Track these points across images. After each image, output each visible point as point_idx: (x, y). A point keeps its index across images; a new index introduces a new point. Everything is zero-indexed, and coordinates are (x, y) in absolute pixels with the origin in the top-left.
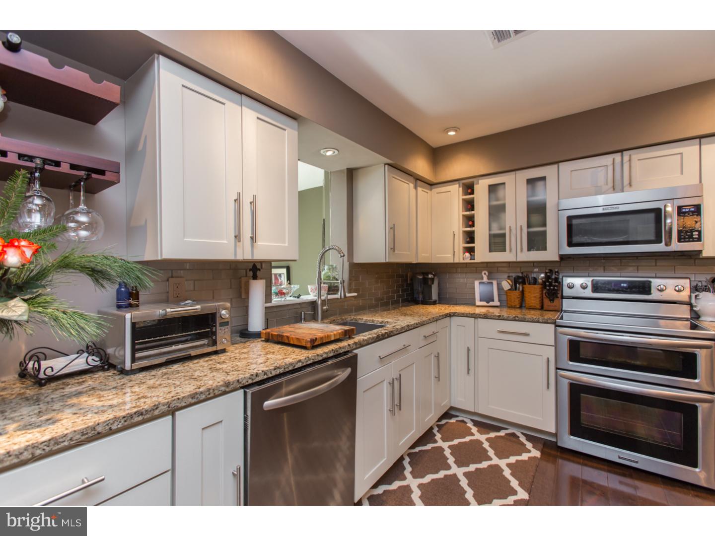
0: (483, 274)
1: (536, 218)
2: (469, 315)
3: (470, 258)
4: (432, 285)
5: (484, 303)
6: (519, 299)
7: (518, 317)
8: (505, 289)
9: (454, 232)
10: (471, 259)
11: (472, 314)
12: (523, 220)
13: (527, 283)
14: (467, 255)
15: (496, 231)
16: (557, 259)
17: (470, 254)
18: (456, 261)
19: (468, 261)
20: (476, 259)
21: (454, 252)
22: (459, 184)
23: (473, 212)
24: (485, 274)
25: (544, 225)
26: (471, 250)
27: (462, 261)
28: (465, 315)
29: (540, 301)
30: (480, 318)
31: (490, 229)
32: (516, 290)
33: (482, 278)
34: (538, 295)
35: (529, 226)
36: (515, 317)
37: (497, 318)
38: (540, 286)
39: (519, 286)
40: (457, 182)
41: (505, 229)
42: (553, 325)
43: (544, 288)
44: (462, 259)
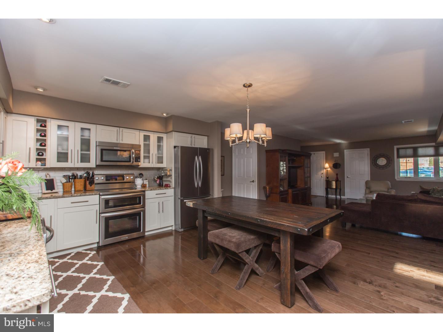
1: (85, 147)
2: (51, 198)
3: (41, 165)
5: (50, 191)
6: (71, 187)
9: (30, 148)
12: (78, 147)
13: (76, 179)
14: (39, 163)
15: (61, 151)
16: (95, 166)
17: (41, 162)
18: (31, 166)
20: (46, 165)
22: (35, 119)
23: (45, 138)
25: (89, 150)
26: (43, 160)
27: (35, 167)
29: (84, 187)
30: (59, 198)
31: (58, 150)
32: (70, 182)
35: (81, 150)
36: (80, 195)
38: (84, 180)
40: (33, 117)
41: (68, 150)
42: (98, 195)
43: (86, 180)
44: (35, 165)
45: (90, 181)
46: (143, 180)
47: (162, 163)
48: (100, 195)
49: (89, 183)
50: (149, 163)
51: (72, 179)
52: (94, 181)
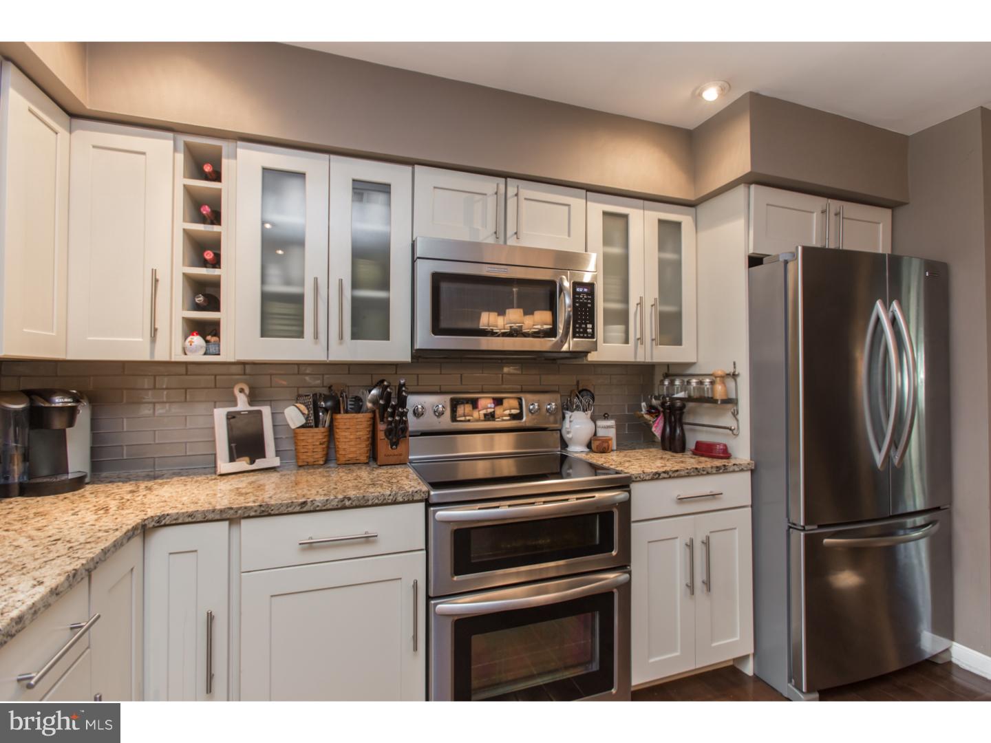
0: (236, 391)
1: (369, 270)
2: (210, 516)
3: (203, 351)
4: (68, 430)
5: (244, 465)
6: (324, 446)
7: (349, 499)
8: (293, 427)
9: (154, 272)
10: (205, 354)
11: (222, 511)
12: (343, 269)
13: (342, 412)
14: (197, 340)
15: (276, 287)
16: (407, 358)
17: (204, 338)
18: (161, 355)
19: (199, 357)
20: (222, 352)
21: (154, 331)
22: (175, 140)
23: (216, 228)
24: (242, 391)
25: (385, 285)
26: (209, 330)
27: (178, 357)
28: (200, 517)
29: (367, 446)
30: (249, 517)
31: (263, 282)
32: (317, 426)
33: (234, 402)
34: (364, 433)
35: (355, 285)
36: (342, 501)
37: (298, 509)
38: (369, 415)
39: (325, 418)
40: (171, 135)
41: (302, 284)
42: (422, 505)
43: (378, 420)
44: (180, 350)
45: (390, 423)
46: (594, 419)
47: (678, 341)
48: (428, 504)
49: (388, 433)
50: (627, 341)
51: (326, 410)
52: (406, 422)
